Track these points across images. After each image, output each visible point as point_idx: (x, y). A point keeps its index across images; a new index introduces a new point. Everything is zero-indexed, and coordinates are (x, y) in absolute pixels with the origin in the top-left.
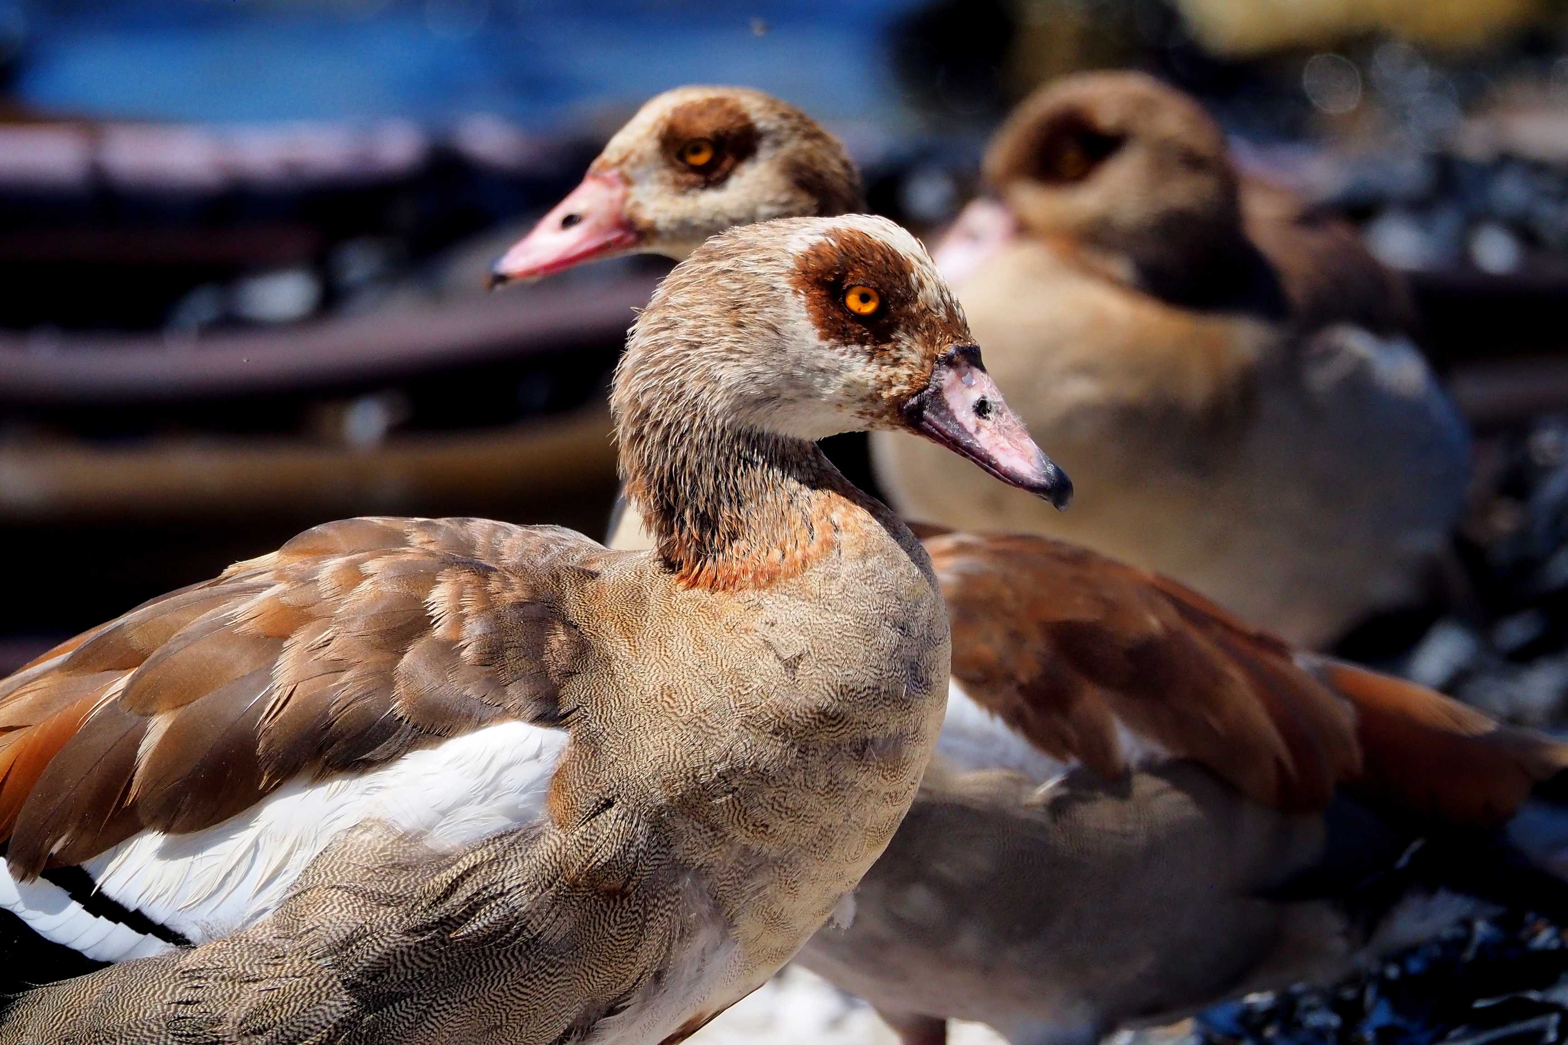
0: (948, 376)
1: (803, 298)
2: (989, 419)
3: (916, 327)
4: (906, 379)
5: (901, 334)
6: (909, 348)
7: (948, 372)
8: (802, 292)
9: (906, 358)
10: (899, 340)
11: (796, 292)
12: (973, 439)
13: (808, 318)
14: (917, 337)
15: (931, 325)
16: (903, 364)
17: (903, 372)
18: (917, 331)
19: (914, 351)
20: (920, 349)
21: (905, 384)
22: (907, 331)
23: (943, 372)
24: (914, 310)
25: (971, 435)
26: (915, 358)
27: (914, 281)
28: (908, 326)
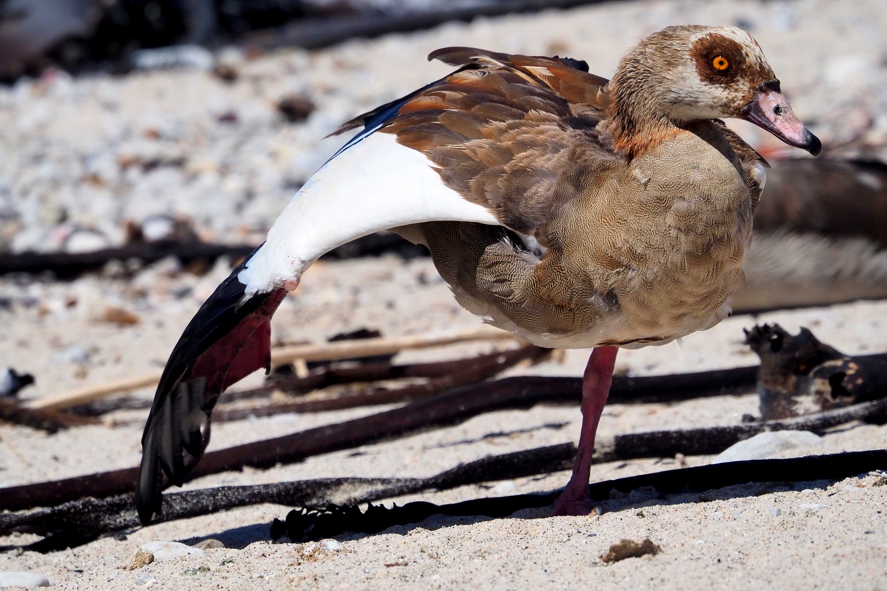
0: (761, 97)
1: (694, 62)
2: (781, 115)
3: (746, 75)
4: (741, 98)
5: (739, 78)
6: (743, 84)
7: (761, 94)
8: (694, 59)
9: (741, 89)
10: (738, 81)
11: (692, 60)
12: (773, 124)
13: (696, 71)
14: (746, 79)
15: (753, 74)
16: (740, 91)
17: (740, 95)
18: (746, 76)
19: (745, 85)
20: (748, 85)
21: (741, 100)
22: (741, 77)
23: (759, 95)
24: (745, 67)
25: (772, 123)
26: (745, 88)
27: (744, 53)
28: (742, 75)
